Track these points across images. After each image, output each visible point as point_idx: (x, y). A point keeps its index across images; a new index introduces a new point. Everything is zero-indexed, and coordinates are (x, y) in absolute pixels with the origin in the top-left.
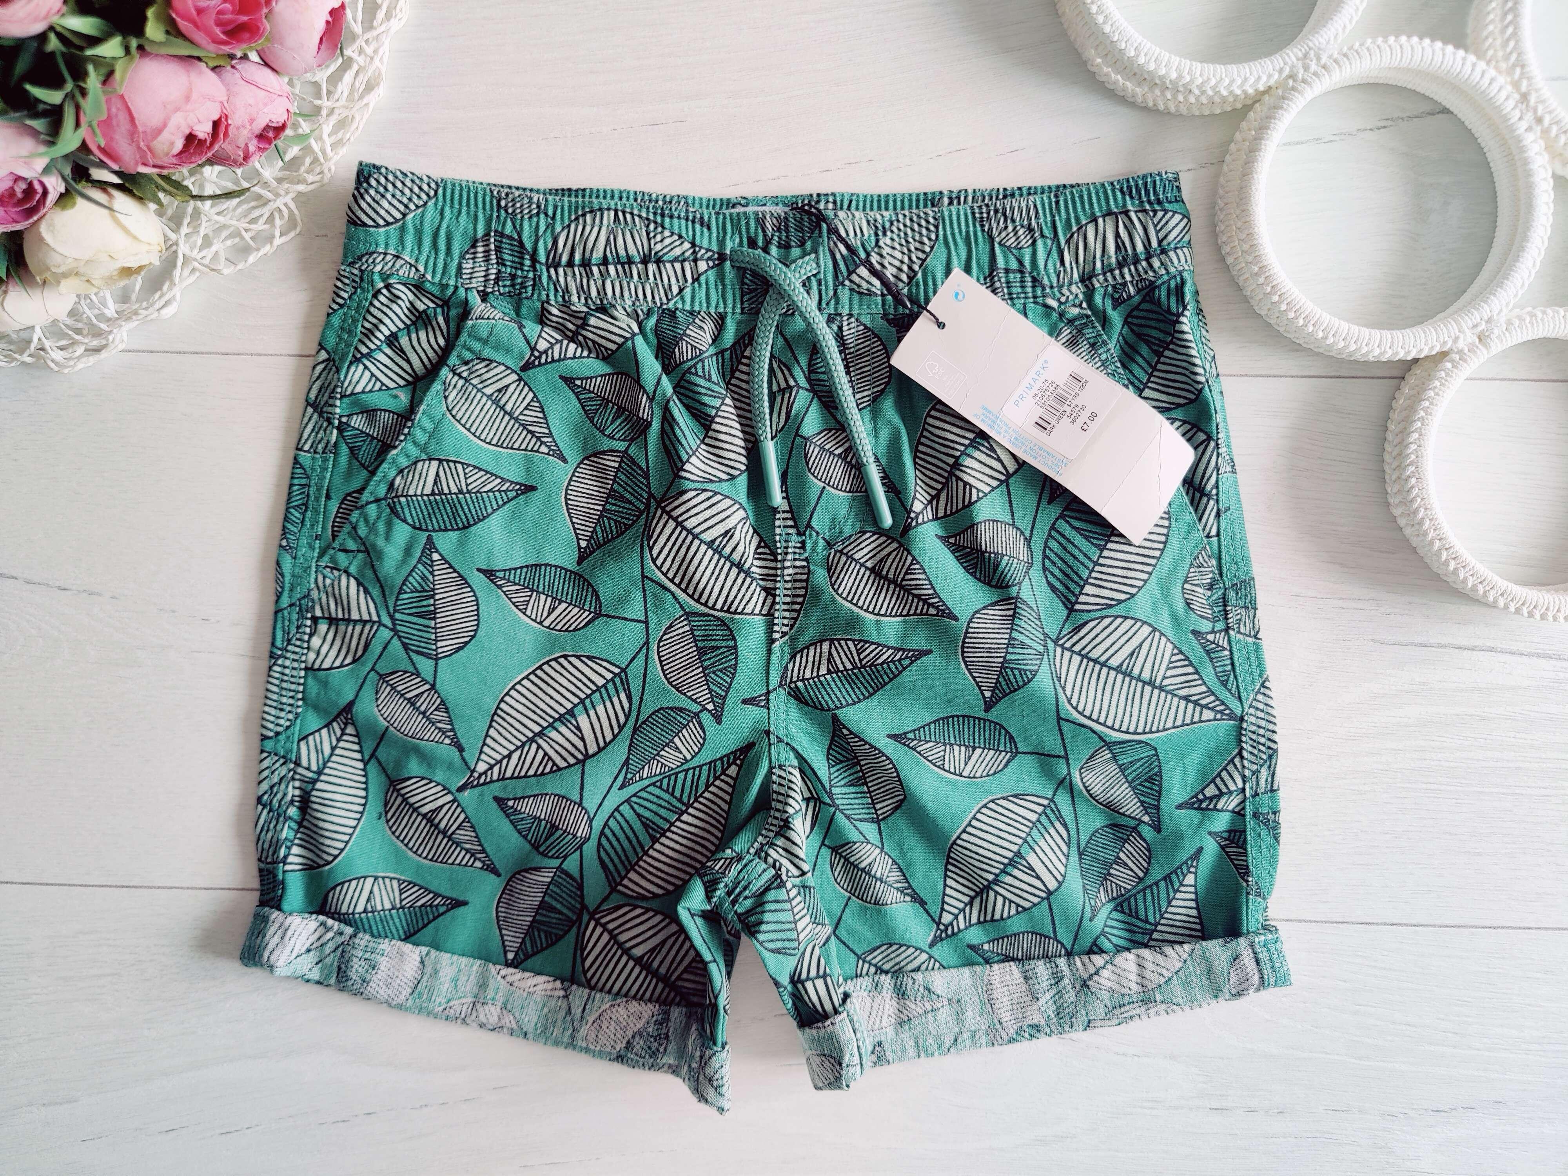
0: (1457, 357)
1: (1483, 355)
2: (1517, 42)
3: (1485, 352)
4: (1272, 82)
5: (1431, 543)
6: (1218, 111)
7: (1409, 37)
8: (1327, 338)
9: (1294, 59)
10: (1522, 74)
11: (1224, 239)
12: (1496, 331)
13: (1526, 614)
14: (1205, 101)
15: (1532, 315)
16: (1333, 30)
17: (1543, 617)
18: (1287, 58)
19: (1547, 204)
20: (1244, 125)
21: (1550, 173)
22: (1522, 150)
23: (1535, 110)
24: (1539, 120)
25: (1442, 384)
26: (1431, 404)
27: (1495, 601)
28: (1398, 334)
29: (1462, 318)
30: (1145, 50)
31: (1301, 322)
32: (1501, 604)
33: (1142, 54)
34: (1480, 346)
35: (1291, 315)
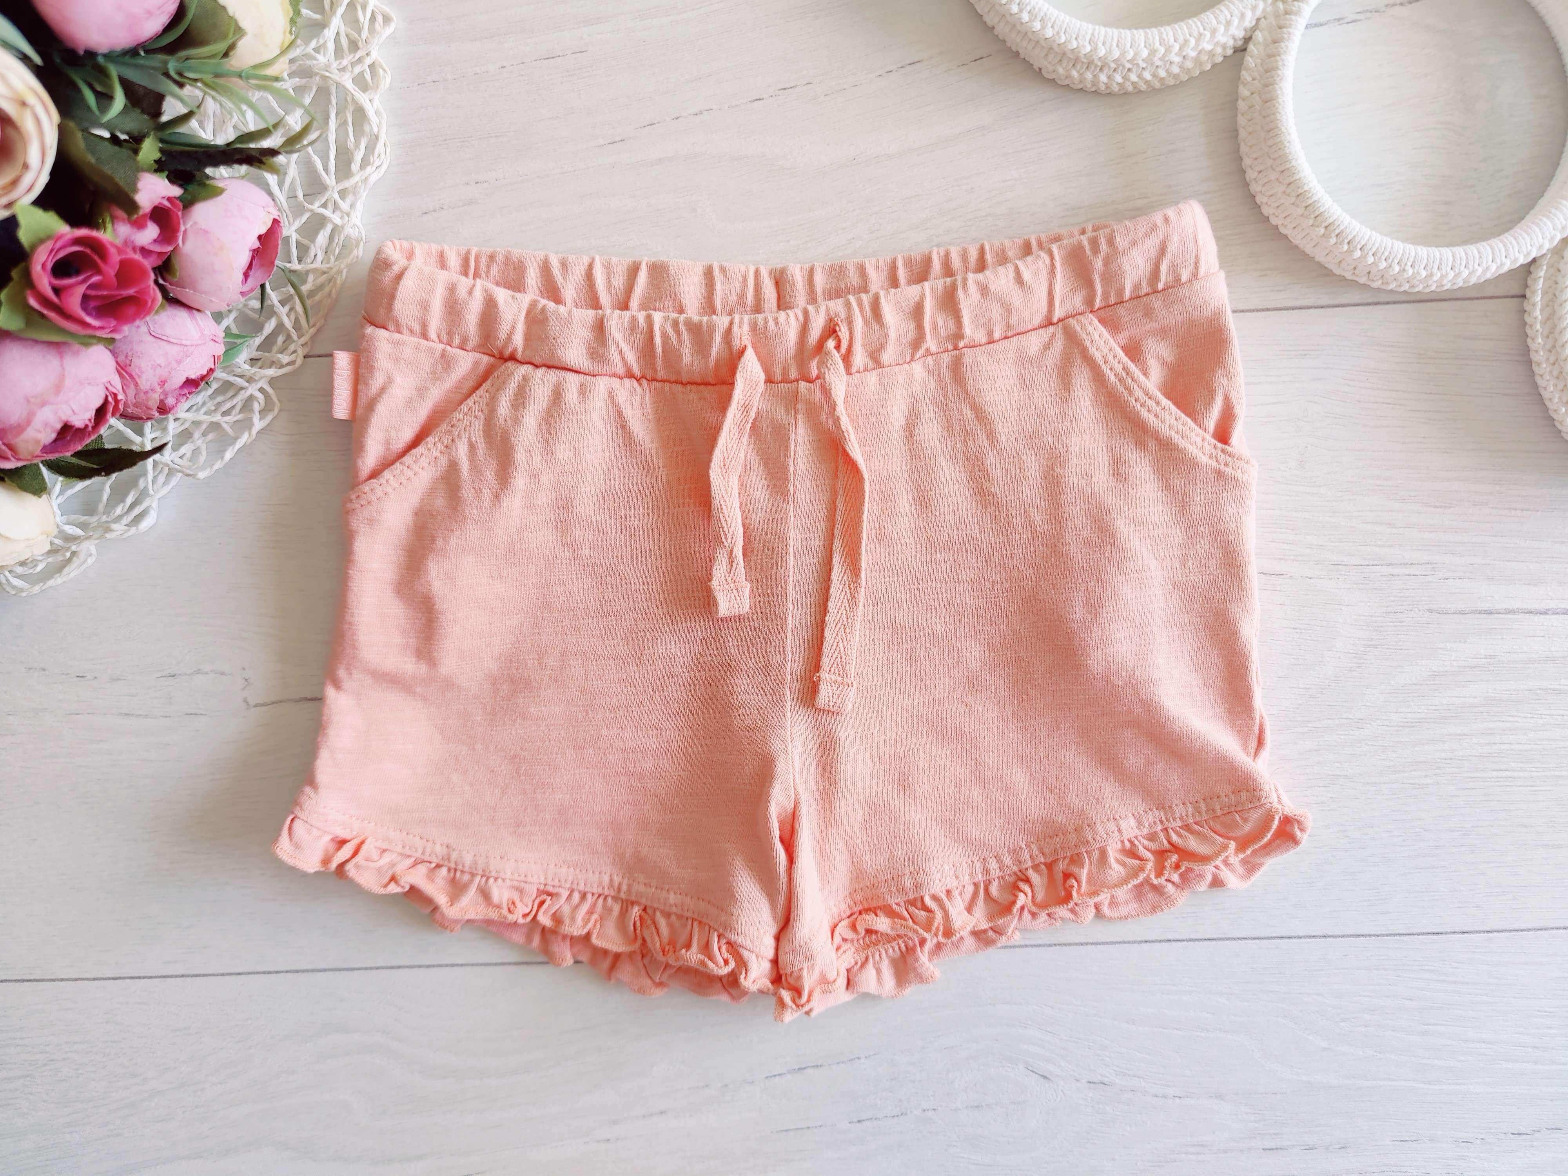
11: (1271, 210)
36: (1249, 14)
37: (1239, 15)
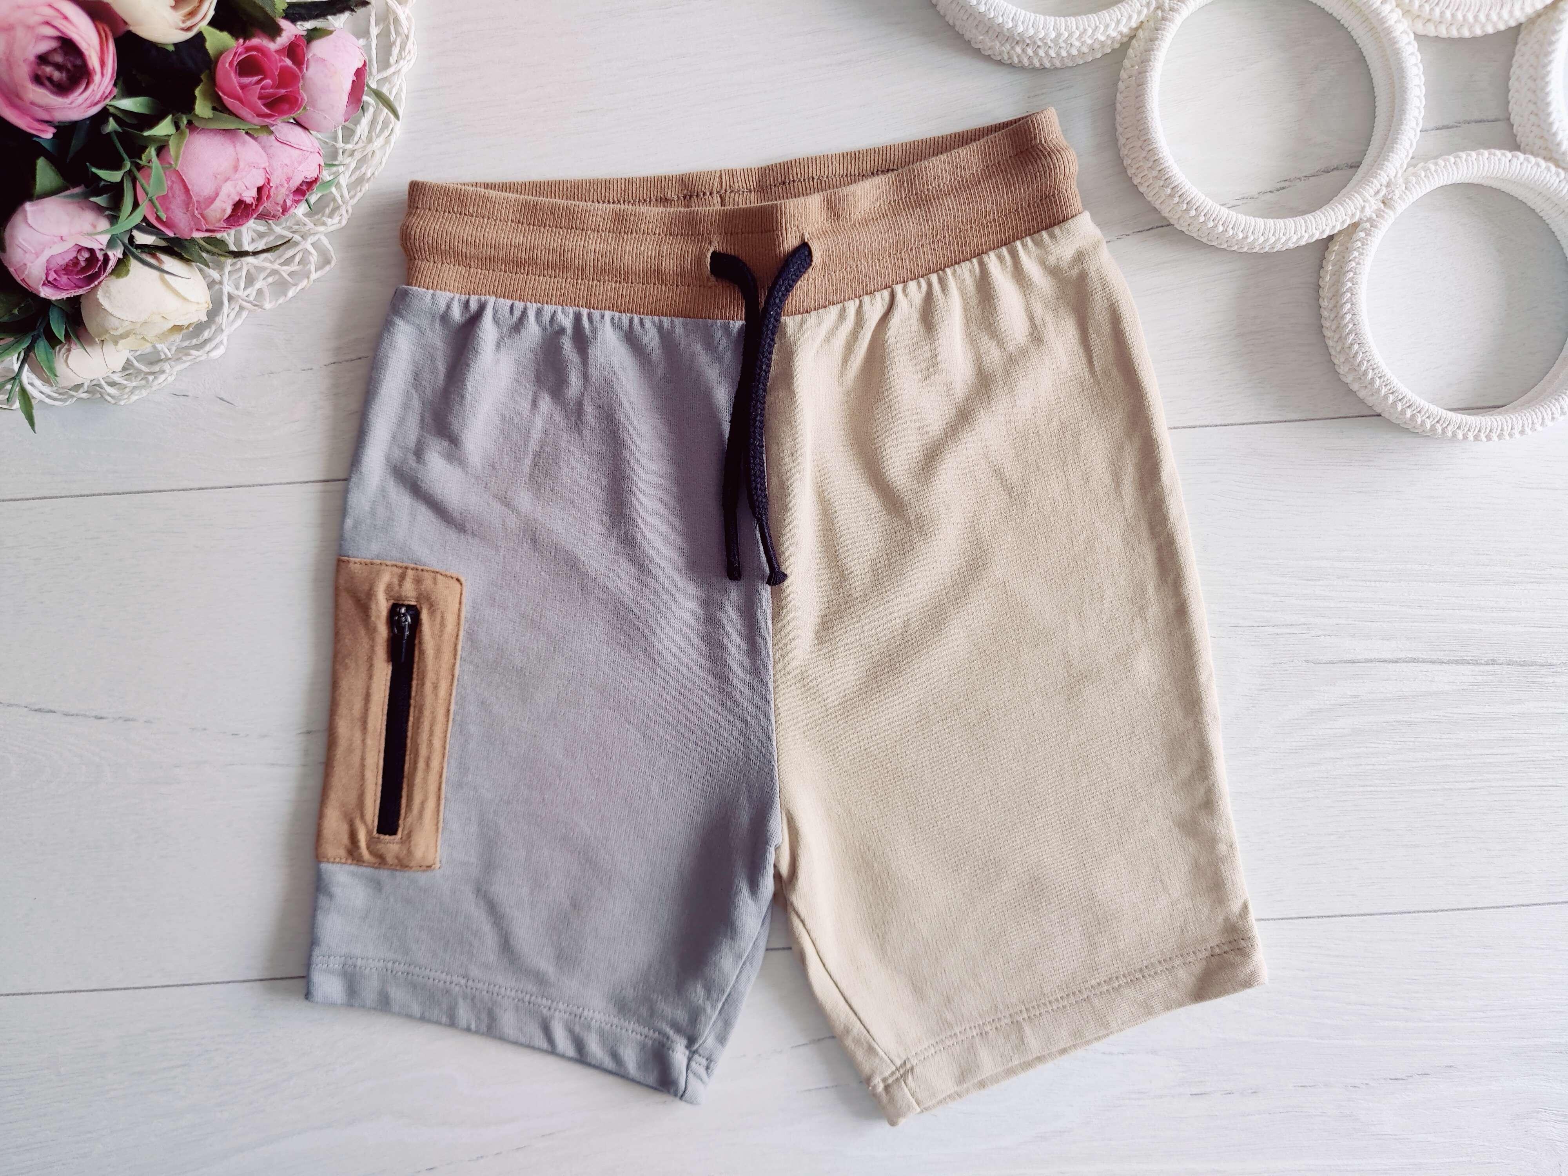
0: (1368, 225)
1: (1391, 217)
3: (1391, 213)
4: (1142, 18)
5: (1386, 397)
6: (1099, 55)
8: (1247, 237)
11: (1133, 171)
12: (1397, 192)
13: (1484, 439)
14: (1085, 49)
15: (1426, 169)
17: (1500, 437)
19: (1416, 65)
20: (1126, 63)
21: (1412, 36)
22: (1382, 21)
25: (1361, 254)
26: (1355, 273)
27: (1454, 435)
28: (1308, 217)
29: (1364, 189)
30: (1021, 19)
31: (1221, 229)
32: (1460, 436)
33: (1020, 23)
34: (1386, 210)
35: (1211, 224)
36: (1135, 16)
37: (1127, 16)
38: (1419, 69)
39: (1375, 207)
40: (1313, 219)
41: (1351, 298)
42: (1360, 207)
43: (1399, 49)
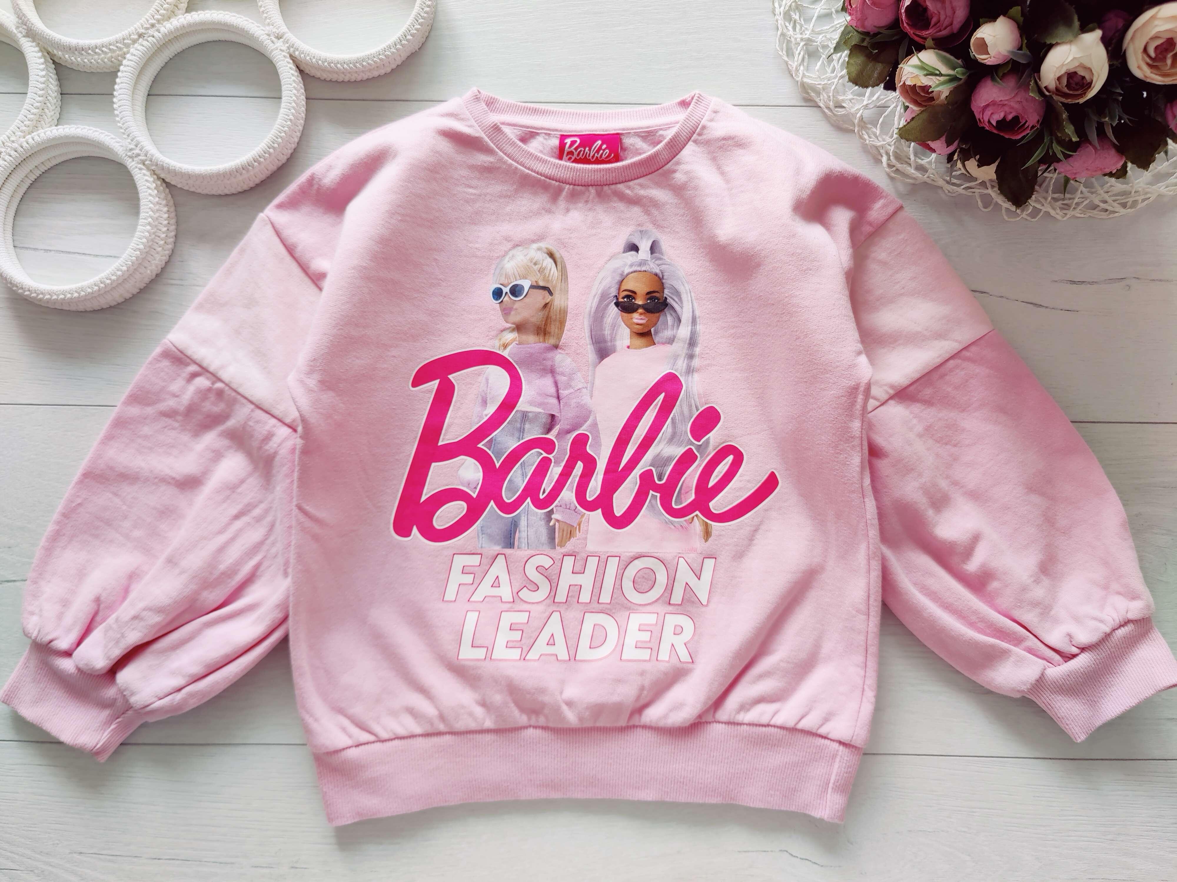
0: (292, 49)
1: (289, 36)
2: (110, 45)
3: (287, 35)
7: (113, 103)
9: (133, 163)
10: (128, 39)
12: (274, 30)
15: (264, 12)
16: (114, 145)
18: (134, 167)
21: (183, 16)
22: (171, 32)
23: (147, 29)
24: (153, 26)
25: (308, 55)
26: (320, 60)
28: (283, 82)
29: (270, 49)
34: (284, 37)
38: (201, 13)
39: (282, 44)
40: (284, 80)
41: (334, 64)
42: (281, 52)
43: (187, 24)
